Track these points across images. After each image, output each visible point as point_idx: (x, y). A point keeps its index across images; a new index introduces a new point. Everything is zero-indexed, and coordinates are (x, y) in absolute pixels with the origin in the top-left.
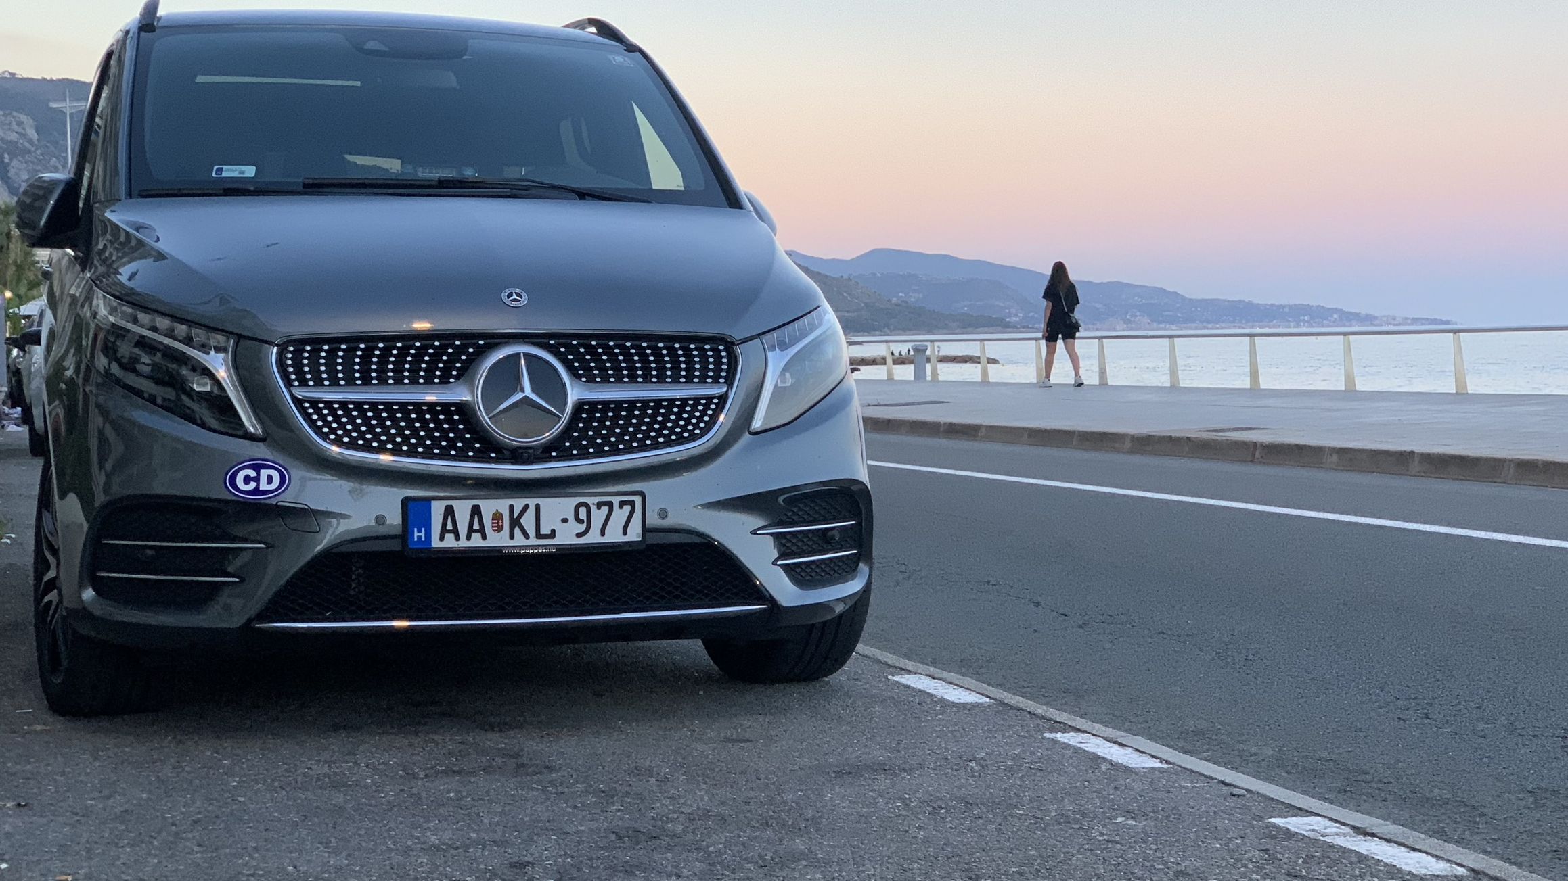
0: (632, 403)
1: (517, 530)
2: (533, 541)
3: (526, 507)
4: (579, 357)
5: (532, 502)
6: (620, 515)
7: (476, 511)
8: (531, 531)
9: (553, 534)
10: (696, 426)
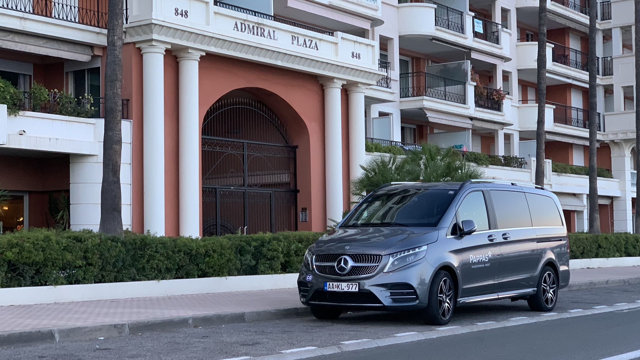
0: (362, 266)
1: (338, 288)
2: (341, 290)
3: (340, 284)
4: (355, 258)
5: (341, 283)
6: (355, 286)
7: (333, 284)
8: (341, 289)
9: (343, 289)
10: (372, 271)
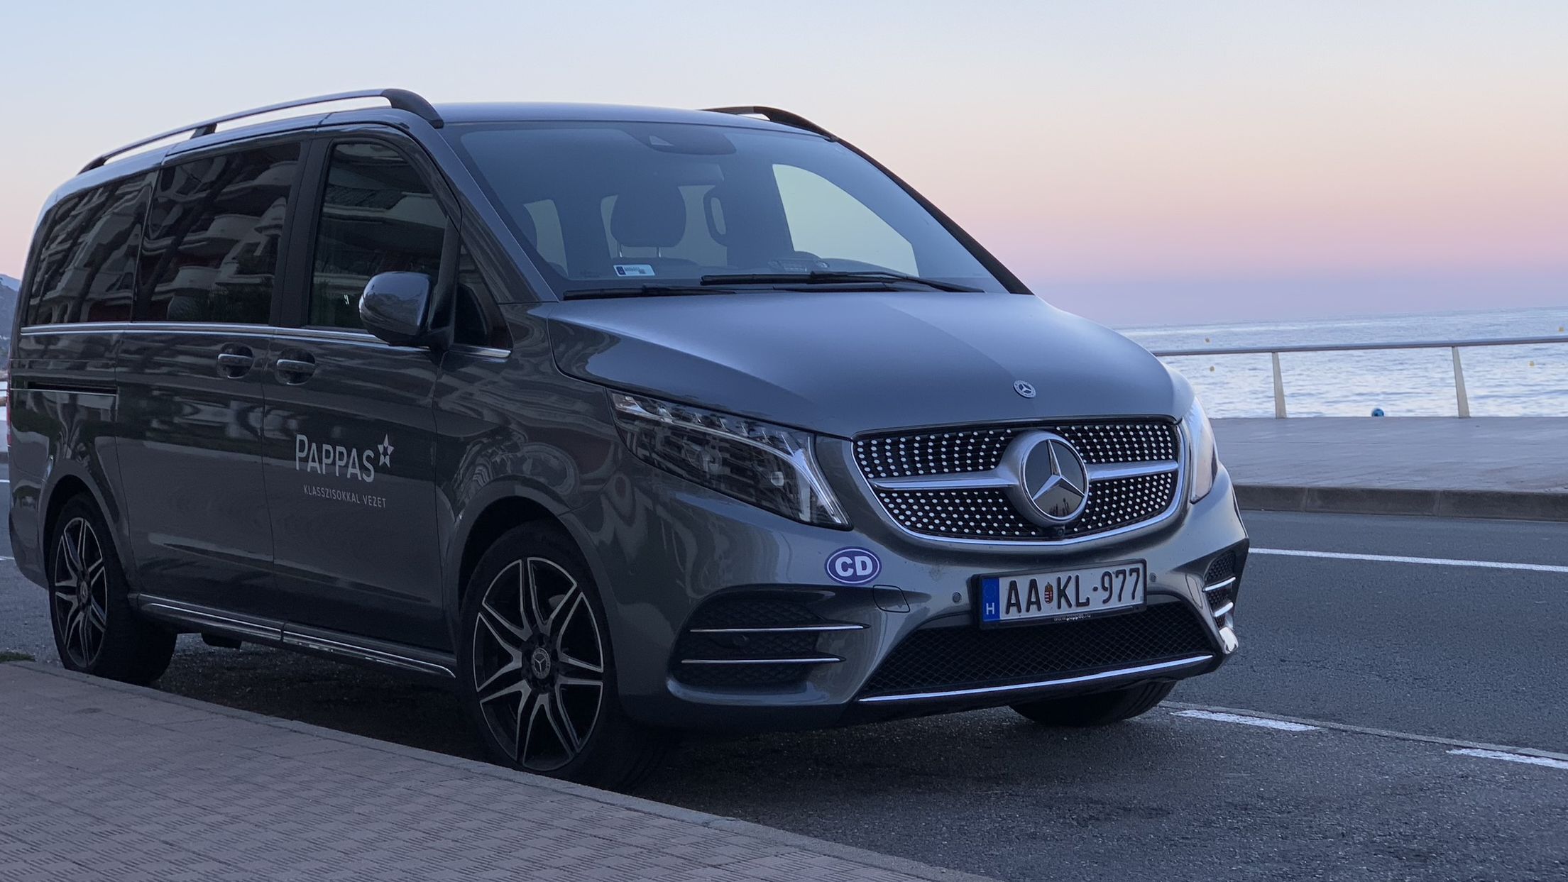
0: (1121, 481)
1: (1063, 601)
2: (1074, 610)
3: (1070, 578)
5: (1073, 574)
6: (1130, 582)
7: (1033, 584)
8: (1073, 602)
9: (1087, 603)
10: (1162, 499)
